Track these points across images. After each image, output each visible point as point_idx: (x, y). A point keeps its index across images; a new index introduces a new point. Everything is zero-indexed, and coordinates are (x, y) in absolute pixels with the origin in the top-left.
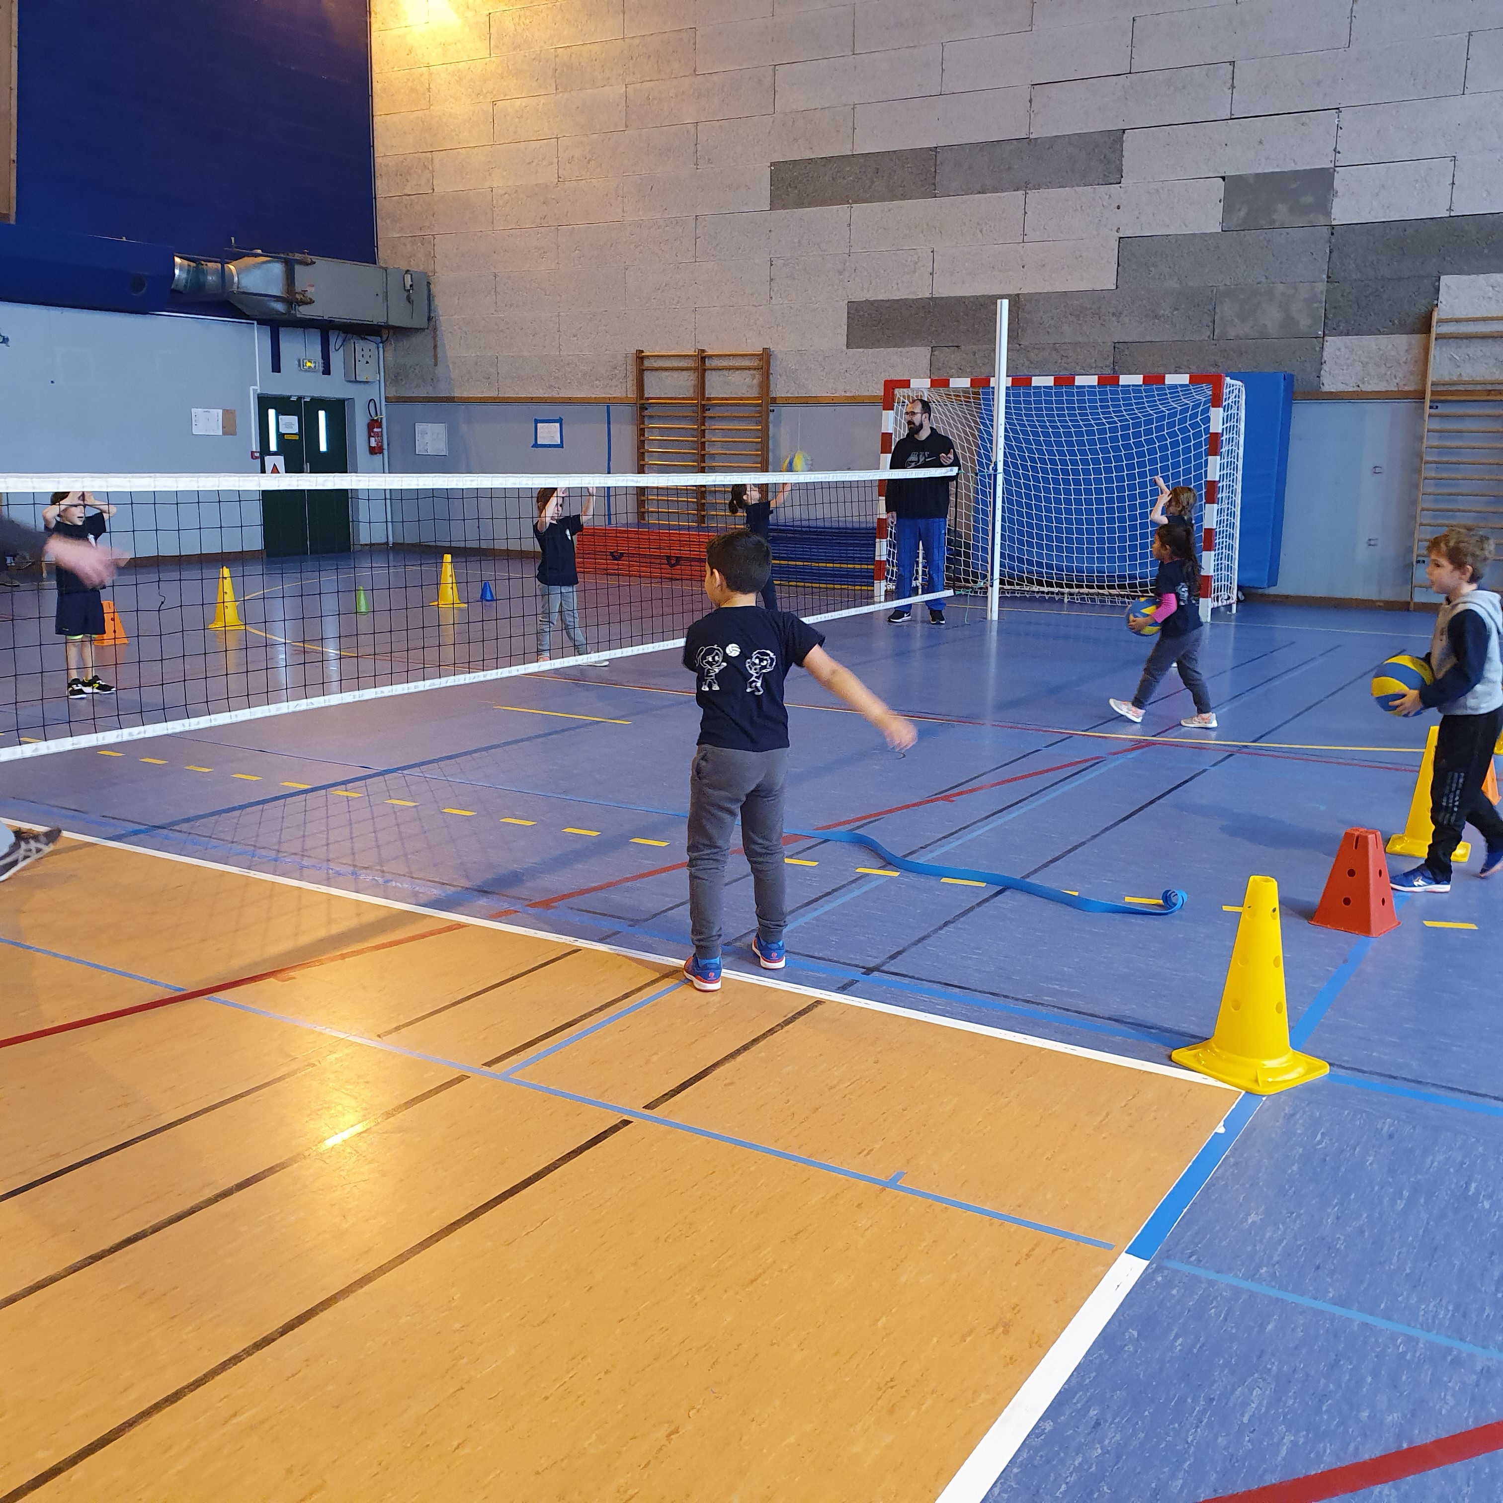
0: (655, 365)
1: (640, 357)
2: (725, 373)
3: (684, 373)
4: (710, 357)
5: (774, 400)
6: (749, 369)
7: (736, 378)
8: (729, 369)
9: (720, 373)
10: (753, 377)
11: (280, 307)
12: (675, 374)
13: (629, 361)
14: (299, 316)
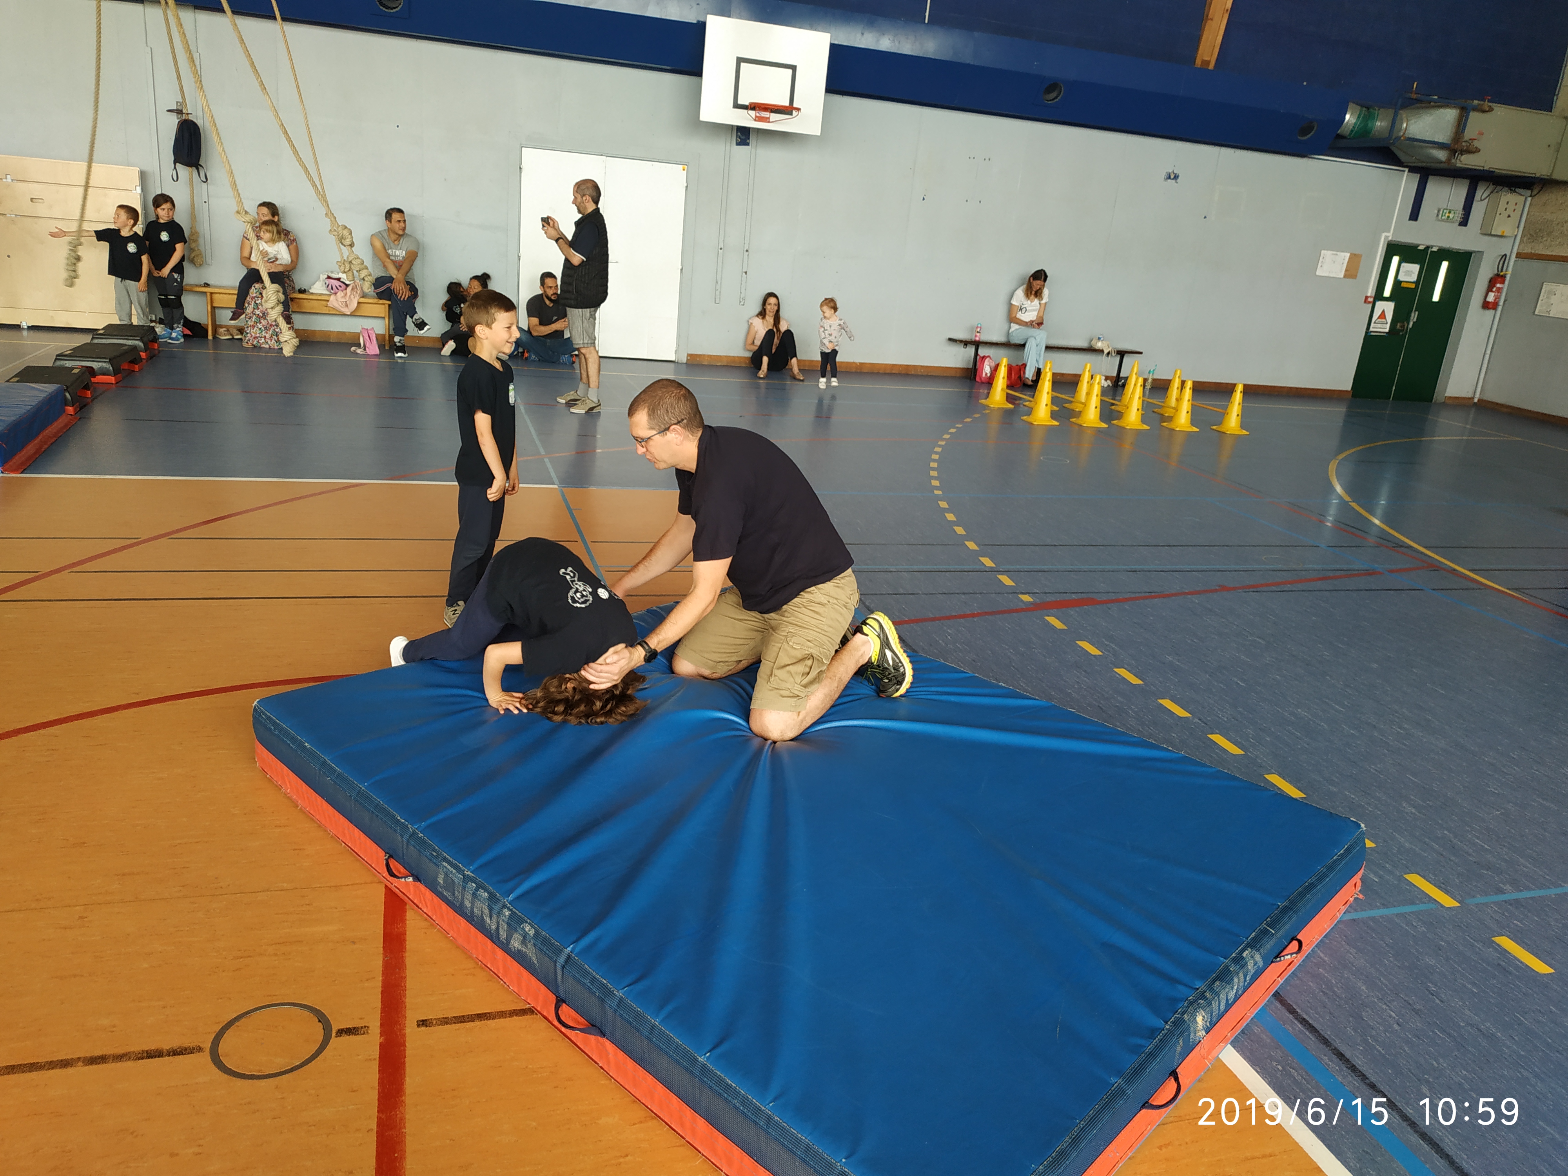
11: (1441, 155)
14: (1458, 165)
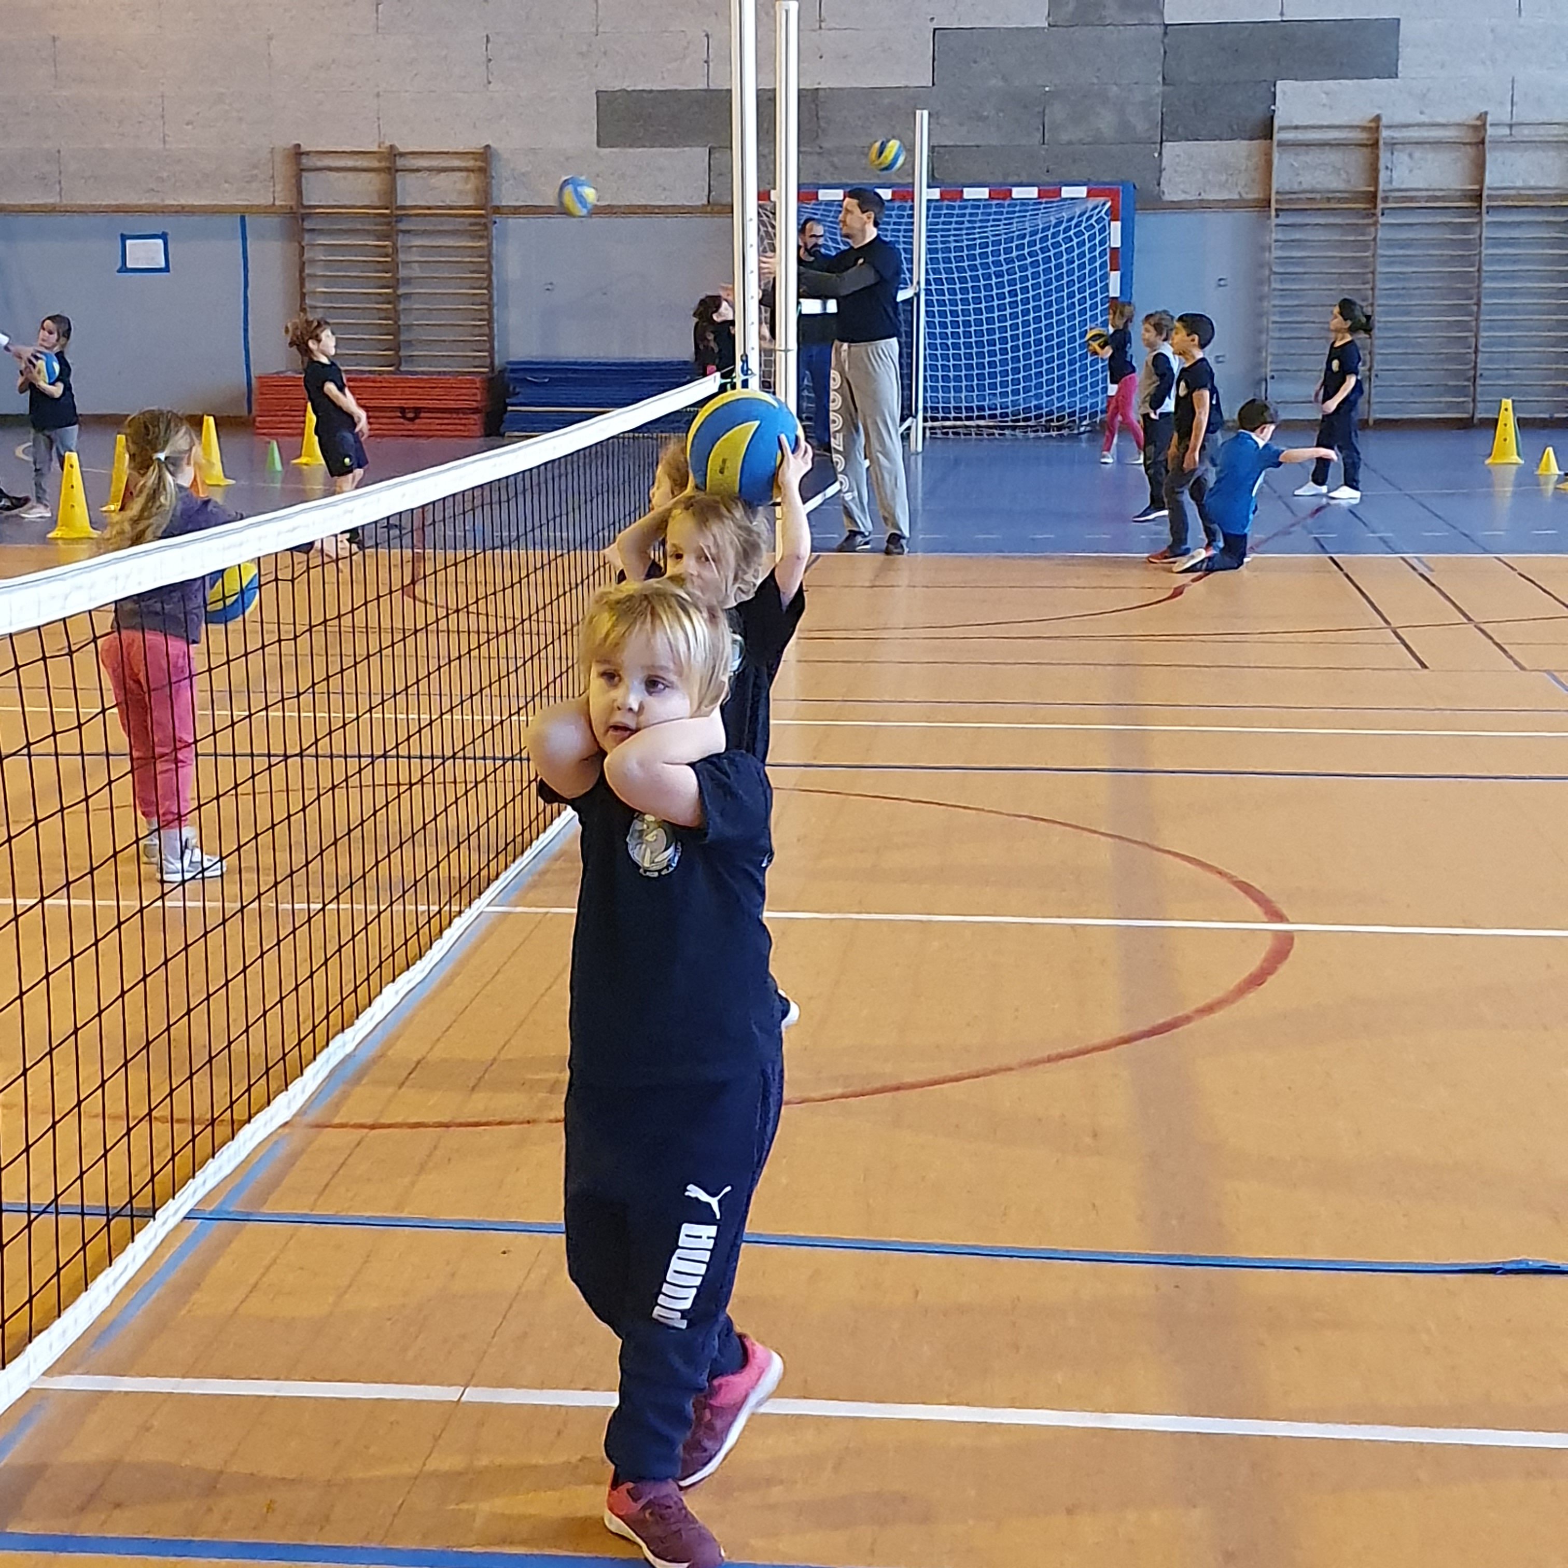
0: (320, 164)
1: (298, 153)
2: (425, 174)
3: (363, 175)
4: (402, 155)
5: (497, 210)
6: (460, 169)
7: (441, 180)
8: (430, 170)
9: (419, 174)
10: (467, 180)
12: (350, 175)
13: (278, 158)
